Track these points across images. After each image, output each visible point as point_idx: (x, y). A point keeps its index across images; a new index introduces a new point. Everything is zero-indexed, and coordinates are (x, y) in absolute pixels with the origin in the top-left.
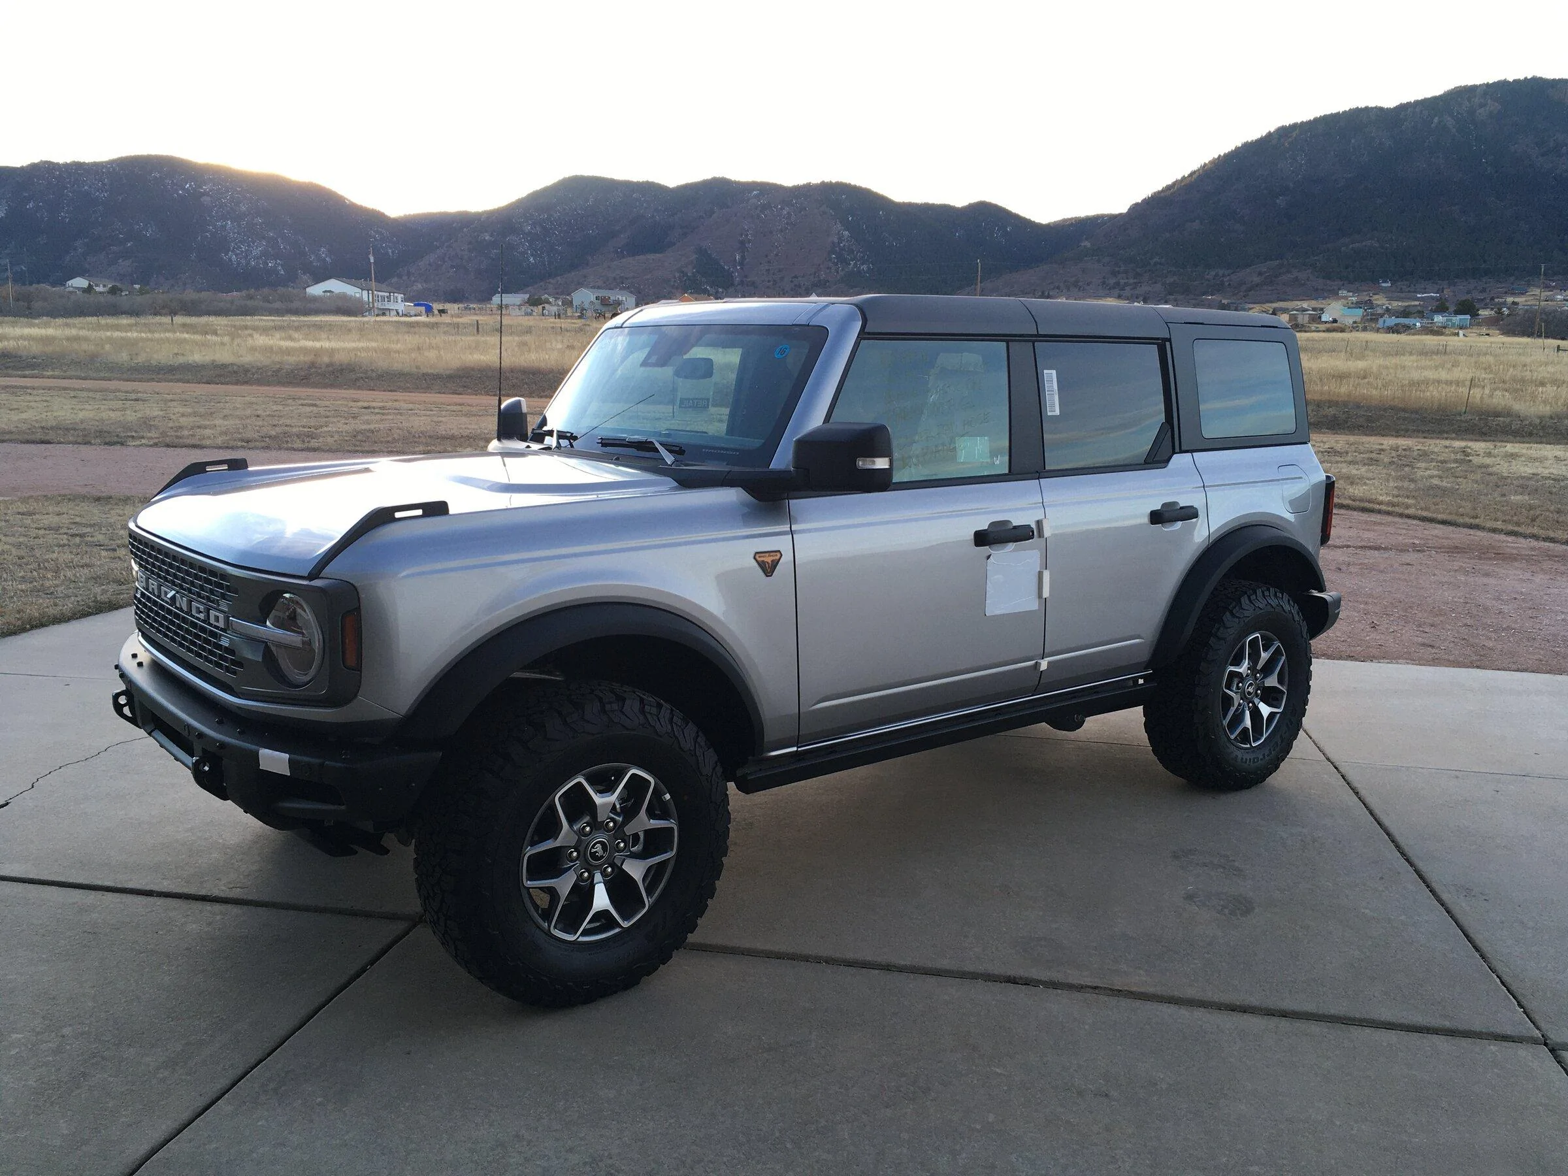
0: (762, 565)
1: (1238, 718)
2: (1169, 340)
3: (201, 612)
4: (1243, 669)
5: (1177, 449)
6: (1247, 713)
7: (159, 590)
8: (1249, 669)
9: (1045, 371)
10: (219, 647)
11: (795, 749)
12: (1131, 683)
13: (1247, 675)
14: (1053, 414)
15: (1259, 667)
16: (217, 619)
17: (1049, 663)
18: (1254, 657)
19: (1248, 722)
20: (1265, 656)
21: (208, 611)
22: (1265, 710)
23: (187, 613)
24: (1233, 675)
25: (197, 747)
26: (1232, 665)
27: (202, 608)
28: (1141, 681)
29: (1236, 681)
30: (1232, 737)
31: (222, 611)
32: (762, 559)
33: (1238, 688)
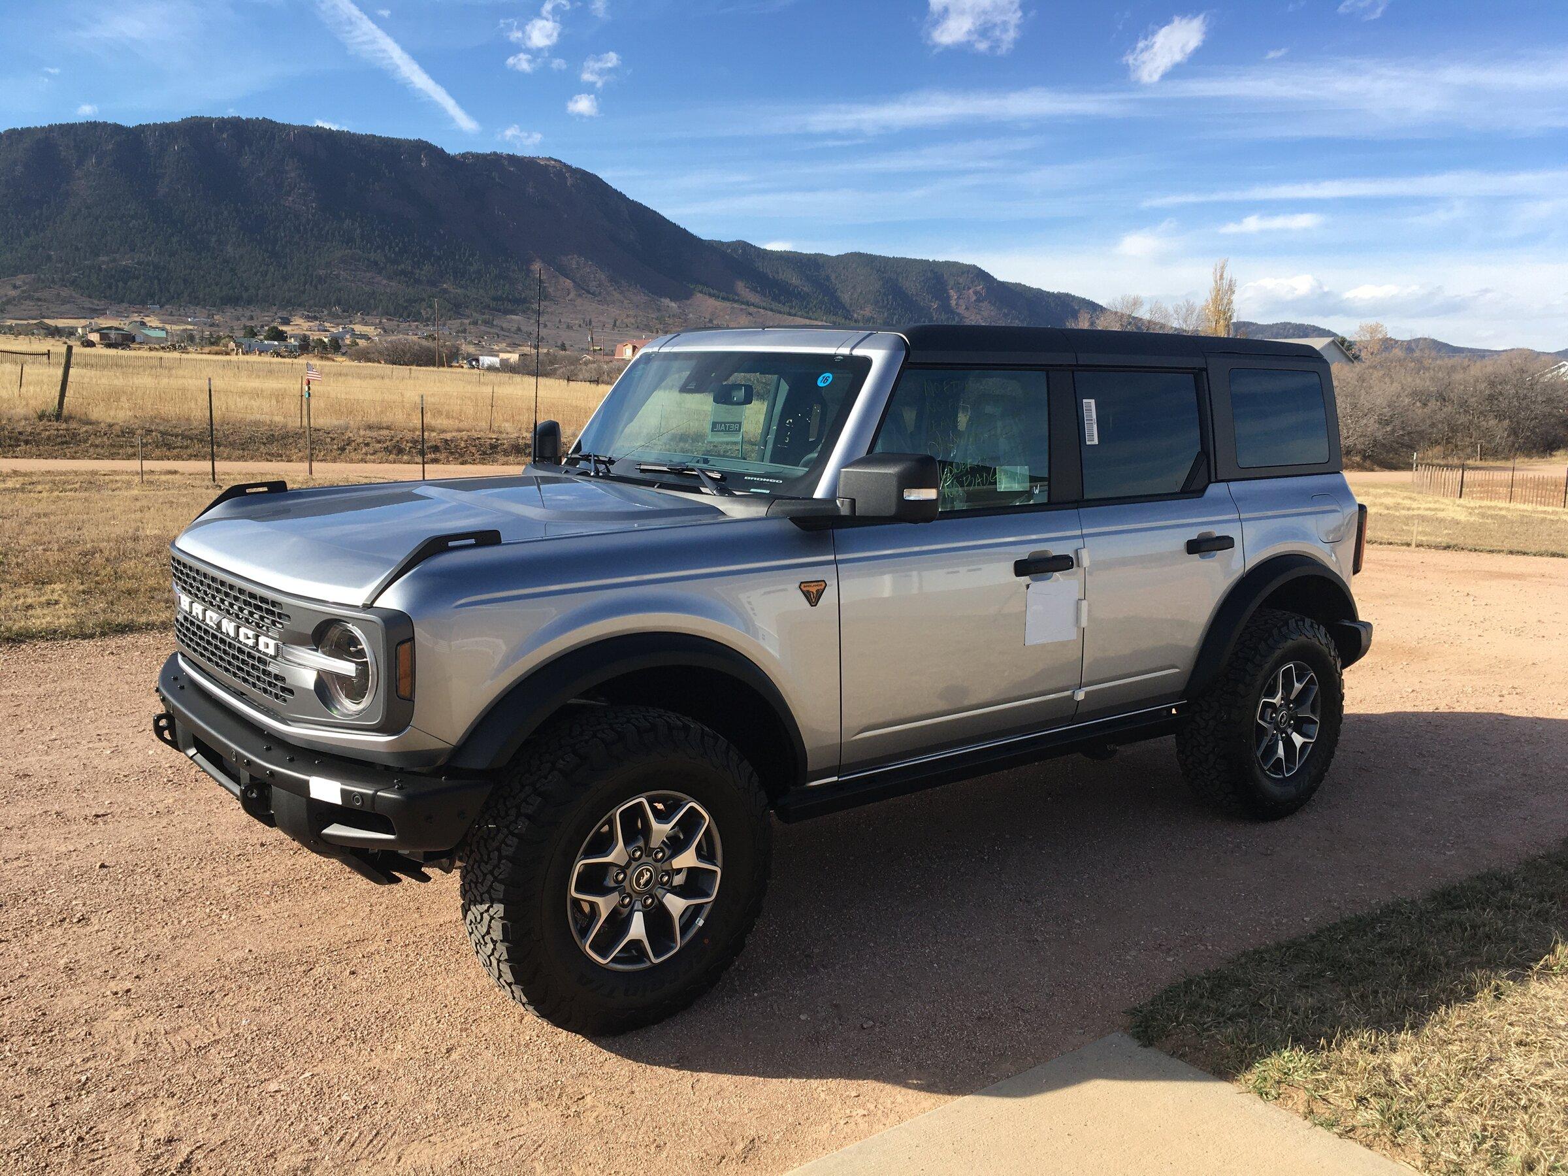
0: (807, 595)
1: (1272, 748)
2: (1206, 370)
3: (249, 638)
4: (1277, 700)
5: (1213, 479)
6: (1281, 743)
7: (204, 614)
8: (1282, 699)
9: (1084, 401)
10: (269, 674)
11: (835, 779)
12: (1165, 713)
13: (1281, 705)
14: (1093, 443)
15: (1292, 697)
16: (267, 646)
17: (1087, 694)
18: (1288, 687)
19: (1281, 752)
20: (1298, 686)
21: (257, 637)
22: (1298, 740)
23: (234, 639)
24: (1266, 705)
25: (245, 775)
26: (1266, 696)
27: (251, 634)
28: (1174, 711)
29: (1269, 711)
30: (1266, 768)
31: (272, 638)
32: (808, 589)
33: (1272, 718)
